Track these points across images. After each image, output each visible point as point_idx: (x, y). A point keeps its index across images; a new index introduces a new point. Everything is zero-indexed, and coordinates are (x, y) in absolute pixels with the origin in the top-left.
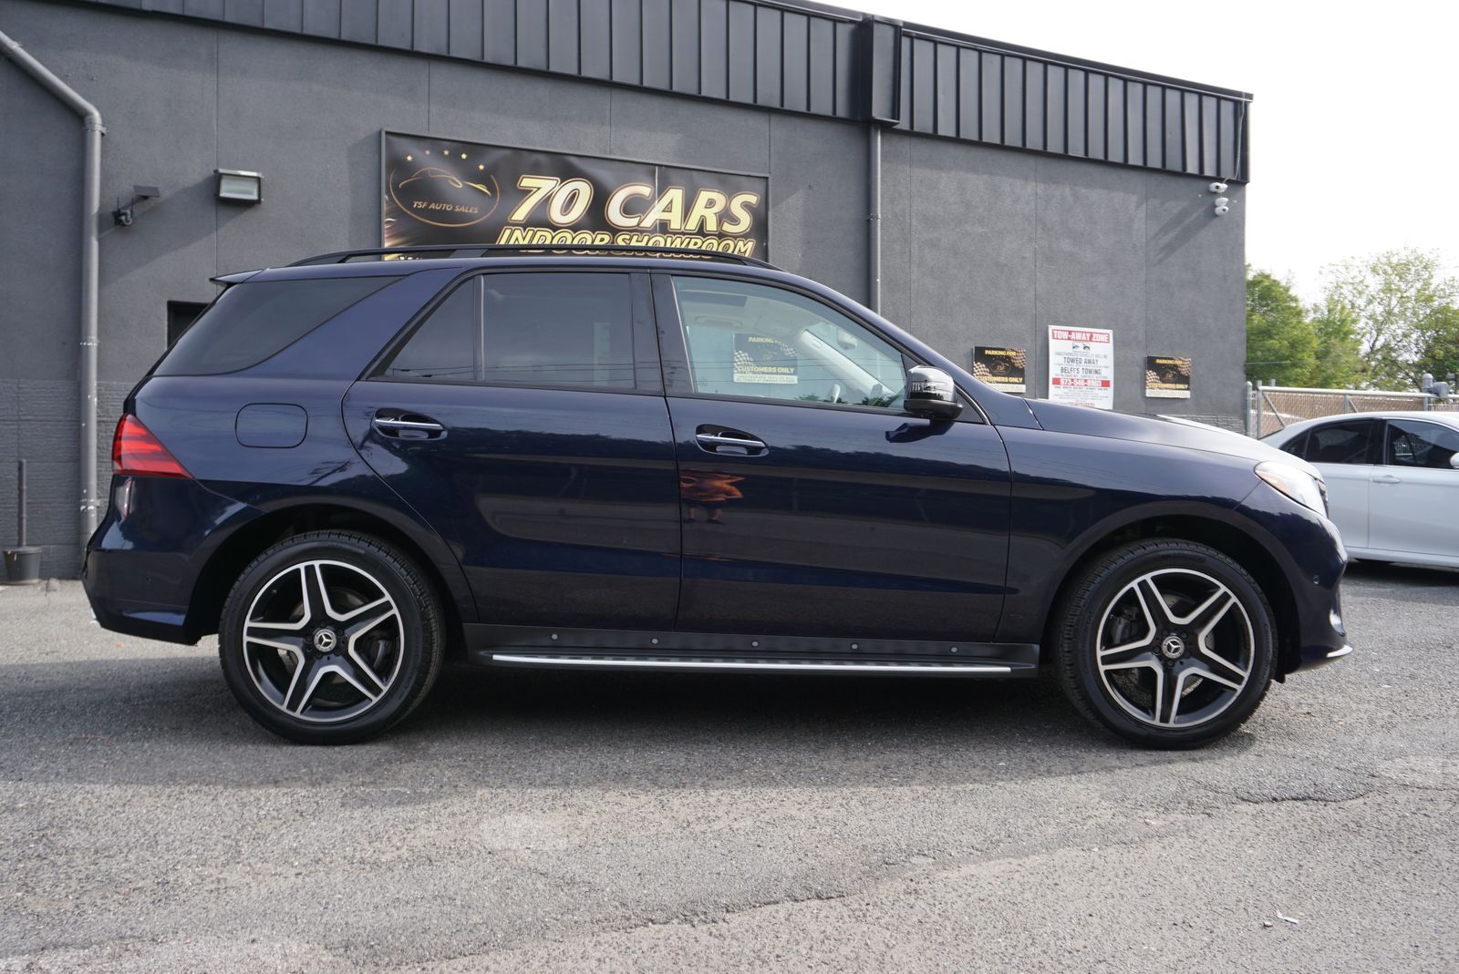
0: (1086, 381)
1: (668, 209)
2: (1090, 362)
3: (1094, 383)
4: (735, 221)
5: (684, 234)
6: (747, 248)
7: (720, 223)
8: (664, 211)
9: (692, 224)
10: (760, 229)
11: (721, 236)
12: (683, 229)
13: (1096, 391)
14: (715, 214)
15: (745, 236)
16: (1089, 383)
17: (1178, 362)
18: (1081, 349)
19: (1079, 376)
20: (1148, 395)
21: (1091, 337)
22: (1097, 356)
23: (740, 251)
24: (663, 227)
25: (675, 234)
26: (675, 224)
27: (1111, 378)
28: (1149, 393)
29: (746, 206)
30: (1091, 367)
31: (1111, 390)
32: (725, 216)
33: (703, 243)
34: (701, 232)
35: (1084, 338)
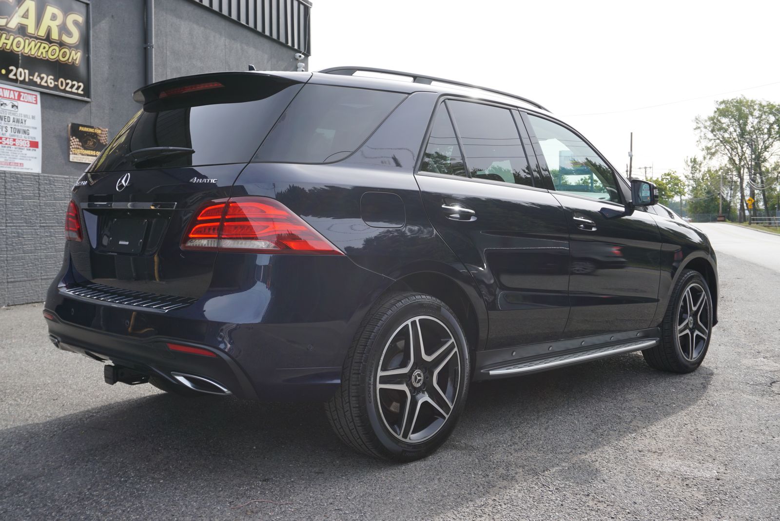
0: (14, 140)
1: (25, 16)
2: (18, 121)
3: (22, 143)
4: (70, 34)
5: (37, 38)
6: (77, 56)
7: (60, 35)
8: (23, 17)
9: (42, 33)
10: (85, 43)
11: (61, 44)
12: (36, 35)
13: (25, 151)
14: (57, 26)
15: (76, 47)
16: (17, 142)
17: (99, 132)
18: (9, 107)
19: (8, 135)
20: (71, 160)
21: (19, 96)
22: (25, 116)
23: (73, 58)
24: (22, 30)
25: (31, 37)
26: (31, 30)
27: (39, 139)
28: (73, 158)
29: (76, 23)
30: (19, 126)
31: (39, 151)
32: (63, 29)
33: (50, 48)
34: (48, 39)
35: (12, 96)
